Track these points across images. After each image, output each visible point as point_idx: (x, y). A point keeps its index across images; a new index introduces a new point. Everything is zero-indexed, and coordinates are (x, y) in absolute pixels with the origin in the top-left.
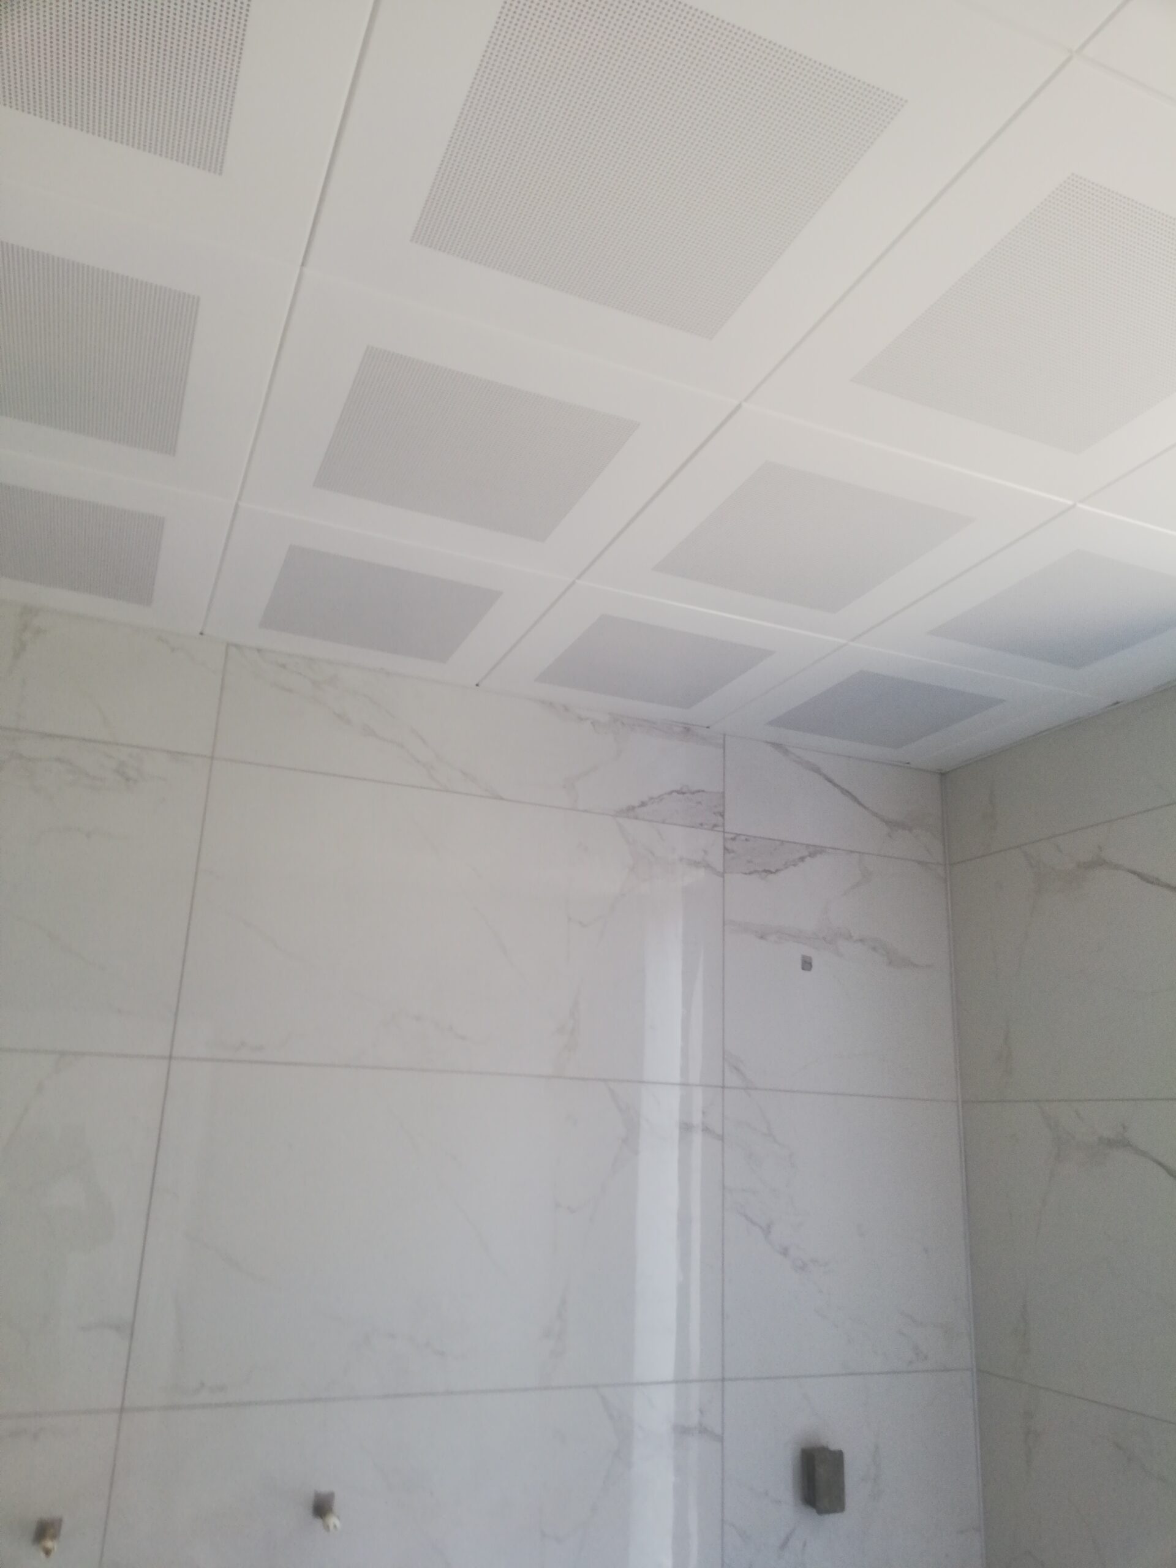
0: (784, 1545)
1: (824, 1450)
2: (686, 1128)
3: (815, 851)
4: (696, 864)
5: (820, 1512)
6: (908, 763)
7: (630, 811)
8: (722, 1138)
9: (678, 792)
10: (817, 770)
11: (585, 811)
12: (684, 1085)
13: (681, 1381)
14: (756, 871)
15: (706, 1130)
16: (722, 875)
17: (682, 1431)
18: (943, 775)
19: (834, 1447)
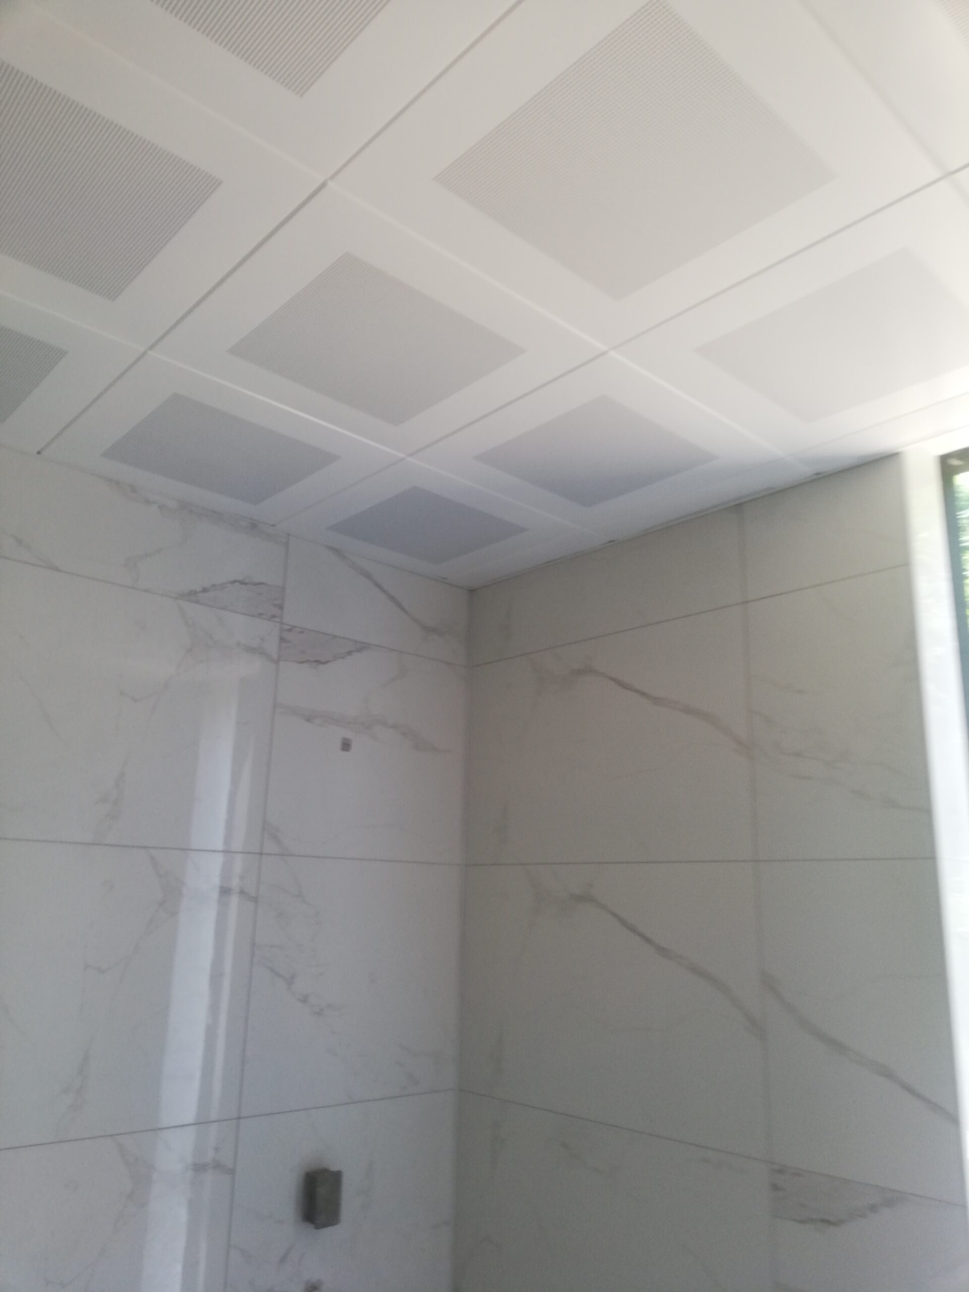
0: (283, 1260)
1: (325, 1171)
2: (225, 891)
3: (362, 647)
4: (251, 650)
5: (318, 1226)
6: (444, 579)
7: (191, 596)
8: (255, 900)
9: (242, 583)
10: (368, 576)
11: (145, 591)
12: (226, 852)
13: (201, 1123)
14: (308, 661)
15: (242, 892)
16: (277, 662)
17: (199, 1168)
18: (472, 591)
19: (334, 1168)
